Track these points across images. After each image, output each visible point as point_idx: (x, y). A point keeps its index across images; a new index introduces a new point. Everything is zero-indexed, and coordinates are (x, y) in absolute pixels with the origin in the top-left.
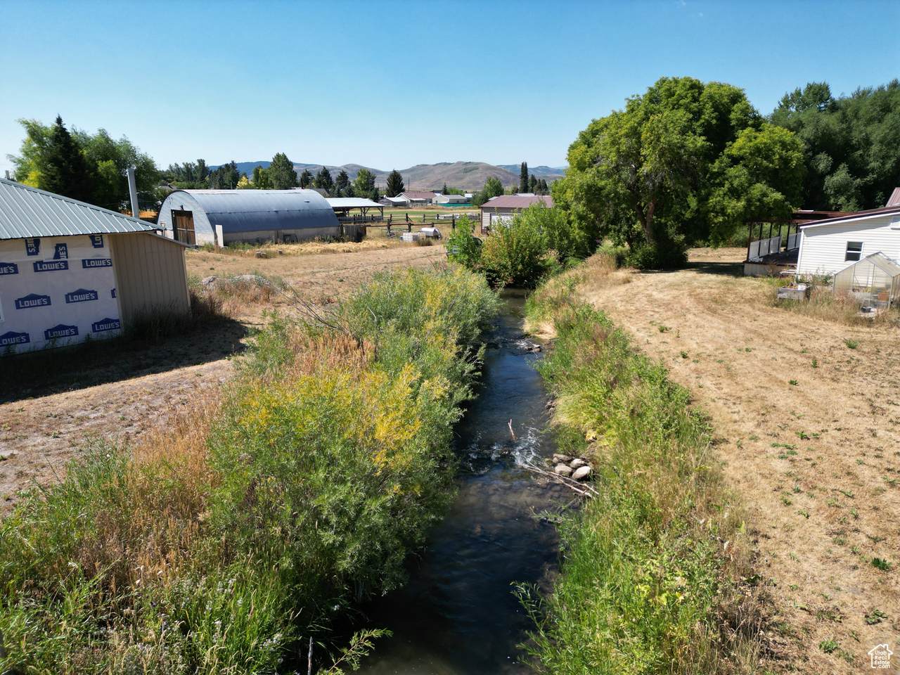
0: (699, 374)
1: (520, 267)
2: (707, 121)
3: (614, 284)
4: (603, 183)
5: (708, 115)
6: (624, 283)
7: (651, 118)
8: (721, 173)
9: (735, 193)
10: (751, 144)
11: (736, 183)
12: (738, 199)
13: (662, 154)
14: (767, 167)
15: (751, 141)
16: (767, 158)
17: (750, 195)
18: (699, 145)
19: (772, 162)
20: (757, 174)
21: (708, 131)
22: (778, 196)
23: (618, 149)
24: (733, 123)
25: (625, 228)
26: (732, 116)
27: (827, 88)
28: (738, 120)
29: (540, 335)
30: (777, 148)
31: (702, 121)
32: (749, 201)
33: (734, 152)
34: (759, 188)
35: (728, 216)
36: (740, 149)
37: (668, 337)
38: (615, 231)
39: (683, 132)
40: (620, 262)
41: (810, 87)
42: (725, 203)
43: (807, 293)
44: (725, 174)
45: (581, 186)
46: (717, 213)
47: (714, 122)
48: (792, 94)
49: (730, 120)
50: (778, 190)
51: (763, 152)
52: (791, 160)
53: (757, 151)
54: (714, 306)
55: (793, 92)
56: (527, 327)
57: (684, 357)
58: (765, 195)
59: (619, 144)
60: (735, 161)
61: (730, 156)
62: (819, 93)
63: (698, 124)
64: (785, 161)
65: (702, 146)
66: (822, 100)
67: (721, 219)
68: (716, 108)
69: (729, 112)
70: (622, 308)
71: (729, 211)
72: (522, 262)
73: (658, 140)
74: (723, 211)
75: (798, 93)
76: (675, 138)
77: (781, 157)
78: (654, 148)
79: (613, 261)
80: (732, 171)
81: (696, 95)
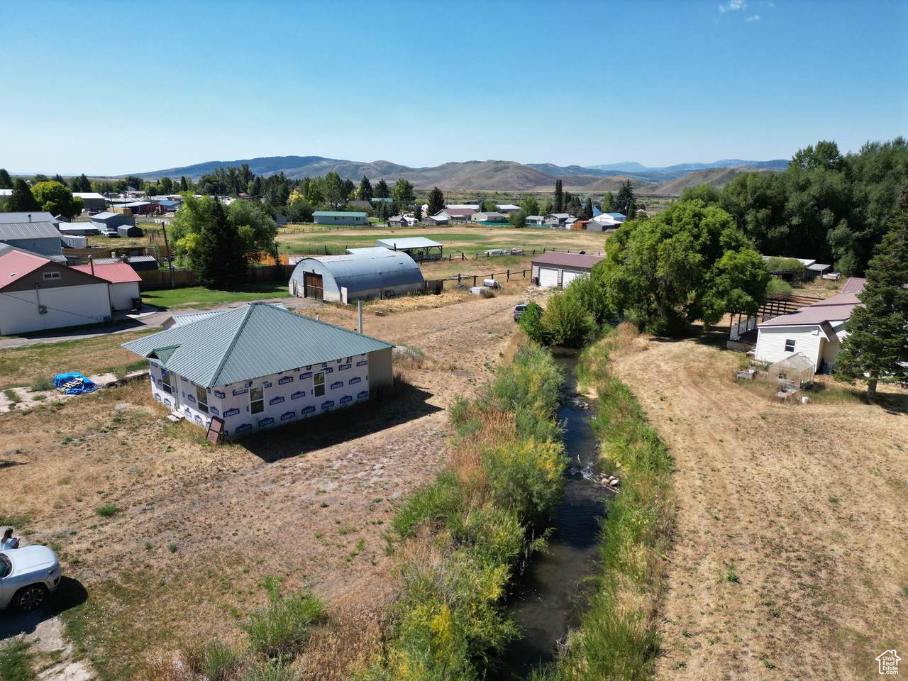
0: (676, 431)
1: (569, 333)
2: (704, 242)
3: (637, 351)
4: (630, 278)
5: (705, 236)
6: (644, 350)
7: (664, 241)
8: (712, 280)
9: (721, 294)
10: (732, 263)
11: (721, 288)
12: (722, 298)
13: (671, 266)
14: (742, 279)
15: (731, 260)
16: (742, 272)
17: (730, 297)
18: (697, 260)
19: (745, 275)
20: (735, 283)
21: (703, 250)
22: (749, 298)
23: (642, 258)
24: (722, 243)
25: (646, 306)
26: (721, 238)
27: (835, 147)
28: (725, 242)
29: (588, 395)
30: (749, 267)
31: (700, 242)
32: (729, 300)
33: (721, 266)
34: (736, 292)
35: (715, 310)
36: (724, 265)
37: (664, 405)
38: (638, 308)
39: (687, 249)
40: (641, 328)
41: (821, 145)
42: (713, 301)
43: (754, 375)
44: (714, 281)
45: (615, 280)
46: (708, 307)
47: (708, 243)
48: (804, 151)
49: (719, 241)
50: (749, 294)
51: (739, 268)
52: (758, 275)
53: (736, 267)
54: (698, 378)
55: (806, 148)
56: (579, 389)
57: (671, 420)
58: (740, 297)
59: (642, 254)
60: (721, 272)
61: (718, 268)
62: (828, 150)
63: (698, 243)
64: (754, 276)
65: (699, 261)
66: (830, 156)
67: (710, 312)
68: (710, 232)
69: (720, 234)
70: (640, 377)
71: (715, 307)
72: (571, 329)
73: (669, 256)
74: (712, 306)
75: (810, 149)
76: (680, 255)
77: (751, 273)
78: (666, 262)
79: (636, 329)
80: (718, 280)
81: (697, 222)
